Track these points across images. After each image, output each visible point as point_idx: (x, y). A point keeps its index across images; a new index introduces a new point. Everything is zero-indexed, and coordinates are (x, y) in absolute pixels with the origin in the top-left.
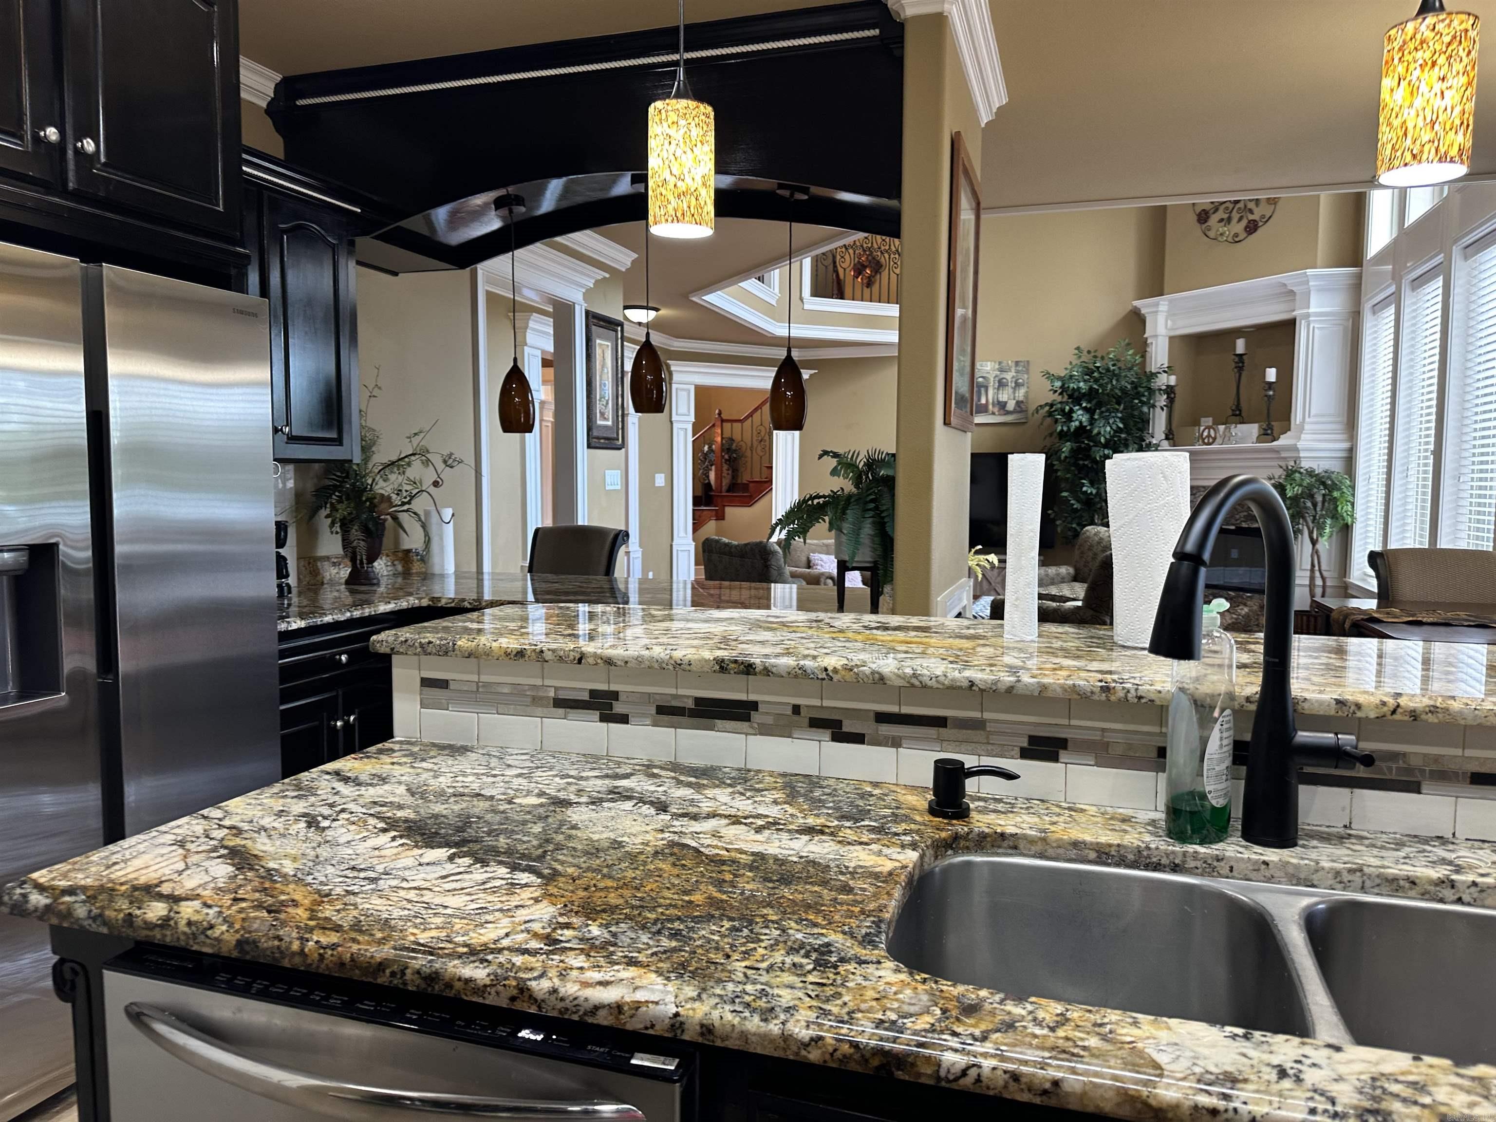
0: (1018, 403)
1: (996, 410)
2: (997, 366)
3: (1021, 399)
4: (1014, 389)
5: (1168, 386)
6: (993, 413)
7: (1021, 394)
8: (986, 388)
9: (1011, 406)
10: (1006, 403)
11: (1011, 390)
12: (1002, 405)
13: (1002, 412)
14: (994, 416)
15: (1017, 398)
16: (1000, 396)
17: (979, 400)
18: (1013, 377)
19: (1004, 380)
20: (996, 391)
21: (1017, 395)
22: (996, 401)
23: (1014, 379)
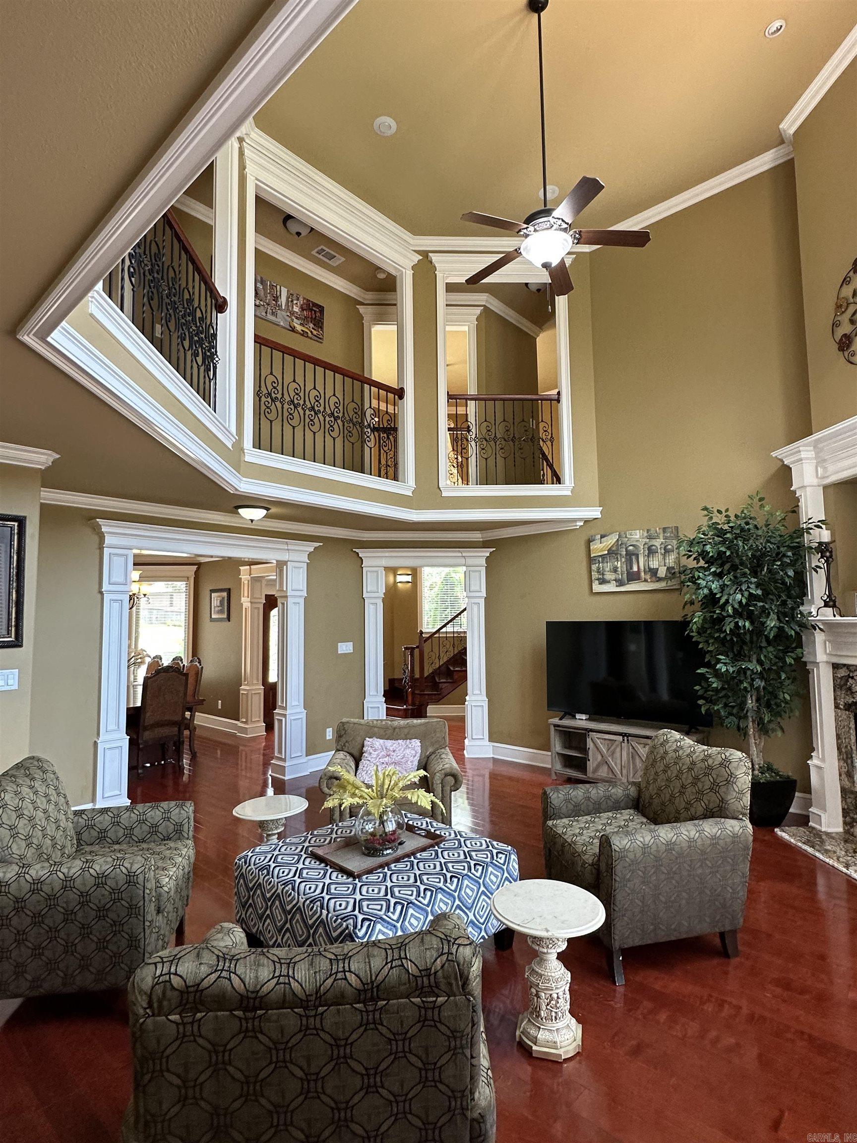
0: (670, 569)
1: (648, 577)
2: (646, 534)
3: (672, 565)
4: (664, 555)
5: (820, 544)
6: (646, 581)
7: (671, 560)
8: (637, 556)
9: (662, 572)
10: (657, 569)
11: (661, 557)
12: (654, 572)
13: (654, 579)
14: (647, 583)
15: (667, 565)
16: (651, 563)
17: (631, 568)
18: (662, 544)
19: (654, 547)
20: (646, 558)
21: (667, 561)
22: (647, 567)
23: (663, 546)
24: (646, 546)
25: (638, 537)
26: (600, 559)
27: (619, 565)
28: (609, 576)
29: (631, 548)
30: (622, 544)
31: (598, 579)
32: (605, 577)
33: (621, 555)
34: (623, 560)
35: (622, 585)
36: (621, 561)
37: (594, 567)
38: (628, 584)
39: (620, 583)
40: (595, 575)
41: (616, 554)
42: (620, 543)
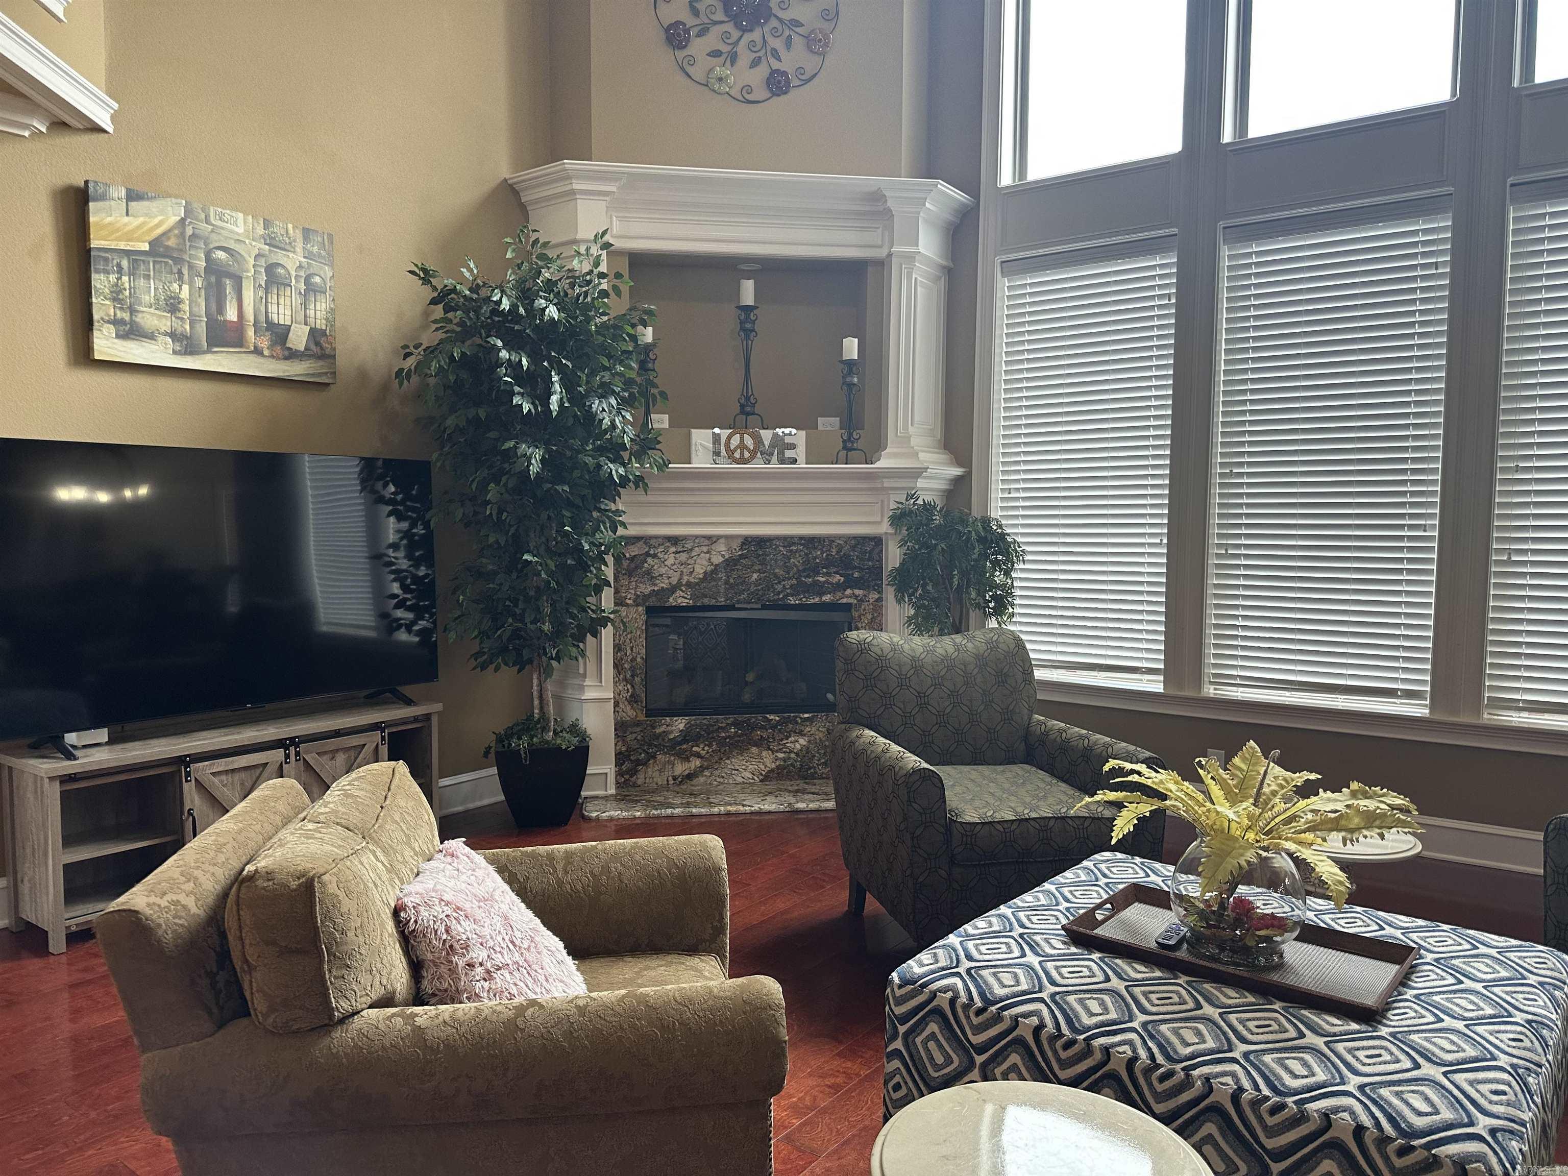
0: (315, 335)
1: (264, 343)
2: (260, 230)
3: (321, 324)
4: (305, 296)
6: (258, 351)
7: (319, 311)
8: (237, 282)
9: (299, 339)
10: (288, 328)
11: (297, 300)
12: (280, 334)
13: (278, 348)
14: (261, 360)
15: (311, 321)
16: (273, 308)
17: (221, 309)
18: (300, 267)
19: (281, 271)
20: (261, 293)
21: (311, 313)
22: (262, 318)
23: (302, 273)
24: (262, 262)
25: (241, 230)
26: (125, 263)
27: (185, 293)
28: (150, 318)
29: (221, 255)
30: (194, 236)
31: (115, 322)
32: (139, 319)
33: (191, 267)
34: (199, 282)
35: (191, 353)
36: (191, 284)
37: (100, 282)
38: (208, 351)
39: (188, 346)
40: (101, 307)
41: (178, 261)
42: (189, 231)
